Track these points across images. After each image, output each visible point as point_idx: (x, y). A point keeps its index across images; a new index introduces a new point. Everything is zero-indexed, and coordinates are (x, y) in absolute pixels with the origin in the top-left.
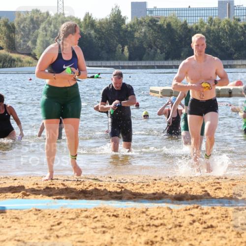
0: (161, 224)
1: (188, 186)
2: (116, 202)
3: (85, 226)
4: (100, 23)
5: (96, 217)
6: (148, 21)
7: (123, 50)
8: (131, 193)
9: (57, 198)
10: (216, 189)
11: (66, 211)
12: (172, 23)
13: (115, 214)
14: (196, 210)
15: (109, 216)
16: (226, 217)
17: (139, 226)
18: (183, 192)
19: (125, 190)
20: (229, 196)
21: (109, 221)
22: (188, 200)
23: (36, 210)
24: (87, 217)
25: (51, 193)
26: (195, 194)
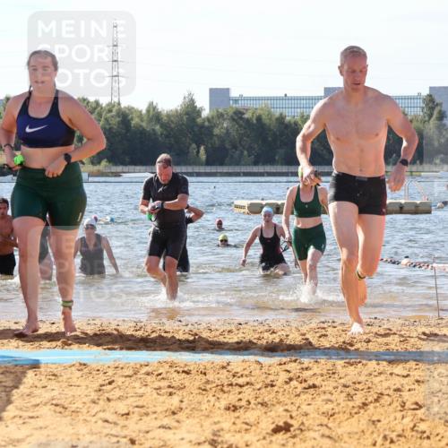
0: (248, 383)
1: (283, 332)
2: (187, 353)
3: (146, 385)
4: (168, 116)
5: (160, 374)
6: (231, 113)
7: (198, 152)
8: (207, 341)
9: (109, 349)
10: (320, 337)
11: (121, 366)
12: (264, 117)
13: (186, 369)
14: (293, 364)
15: (178, 372)
16: (334, 373)
17: (217, 386)
18: (277, 340)
19: (200, 337)
20: (337, 345)
21: (177, 379)
22: (282, 351)
23: (81, 364)
24: (148, 374)
25: (100, 341)
26: (292, 343)
